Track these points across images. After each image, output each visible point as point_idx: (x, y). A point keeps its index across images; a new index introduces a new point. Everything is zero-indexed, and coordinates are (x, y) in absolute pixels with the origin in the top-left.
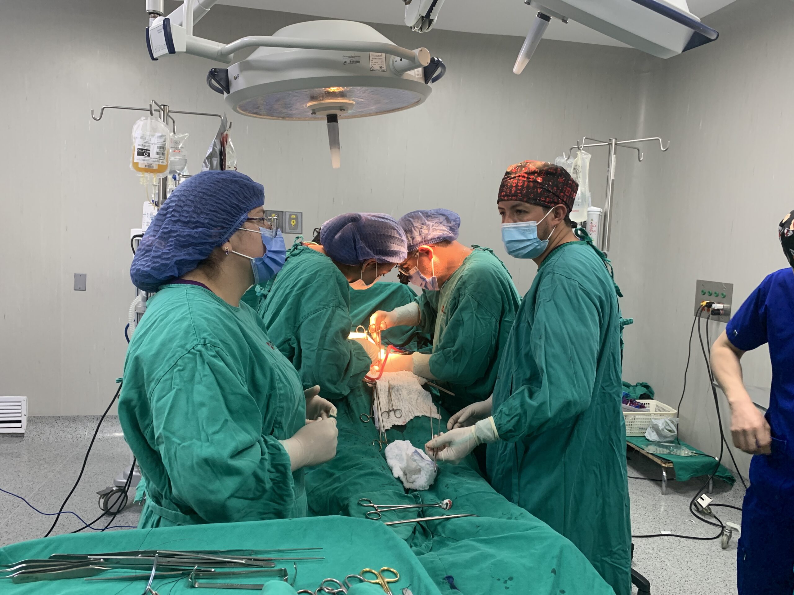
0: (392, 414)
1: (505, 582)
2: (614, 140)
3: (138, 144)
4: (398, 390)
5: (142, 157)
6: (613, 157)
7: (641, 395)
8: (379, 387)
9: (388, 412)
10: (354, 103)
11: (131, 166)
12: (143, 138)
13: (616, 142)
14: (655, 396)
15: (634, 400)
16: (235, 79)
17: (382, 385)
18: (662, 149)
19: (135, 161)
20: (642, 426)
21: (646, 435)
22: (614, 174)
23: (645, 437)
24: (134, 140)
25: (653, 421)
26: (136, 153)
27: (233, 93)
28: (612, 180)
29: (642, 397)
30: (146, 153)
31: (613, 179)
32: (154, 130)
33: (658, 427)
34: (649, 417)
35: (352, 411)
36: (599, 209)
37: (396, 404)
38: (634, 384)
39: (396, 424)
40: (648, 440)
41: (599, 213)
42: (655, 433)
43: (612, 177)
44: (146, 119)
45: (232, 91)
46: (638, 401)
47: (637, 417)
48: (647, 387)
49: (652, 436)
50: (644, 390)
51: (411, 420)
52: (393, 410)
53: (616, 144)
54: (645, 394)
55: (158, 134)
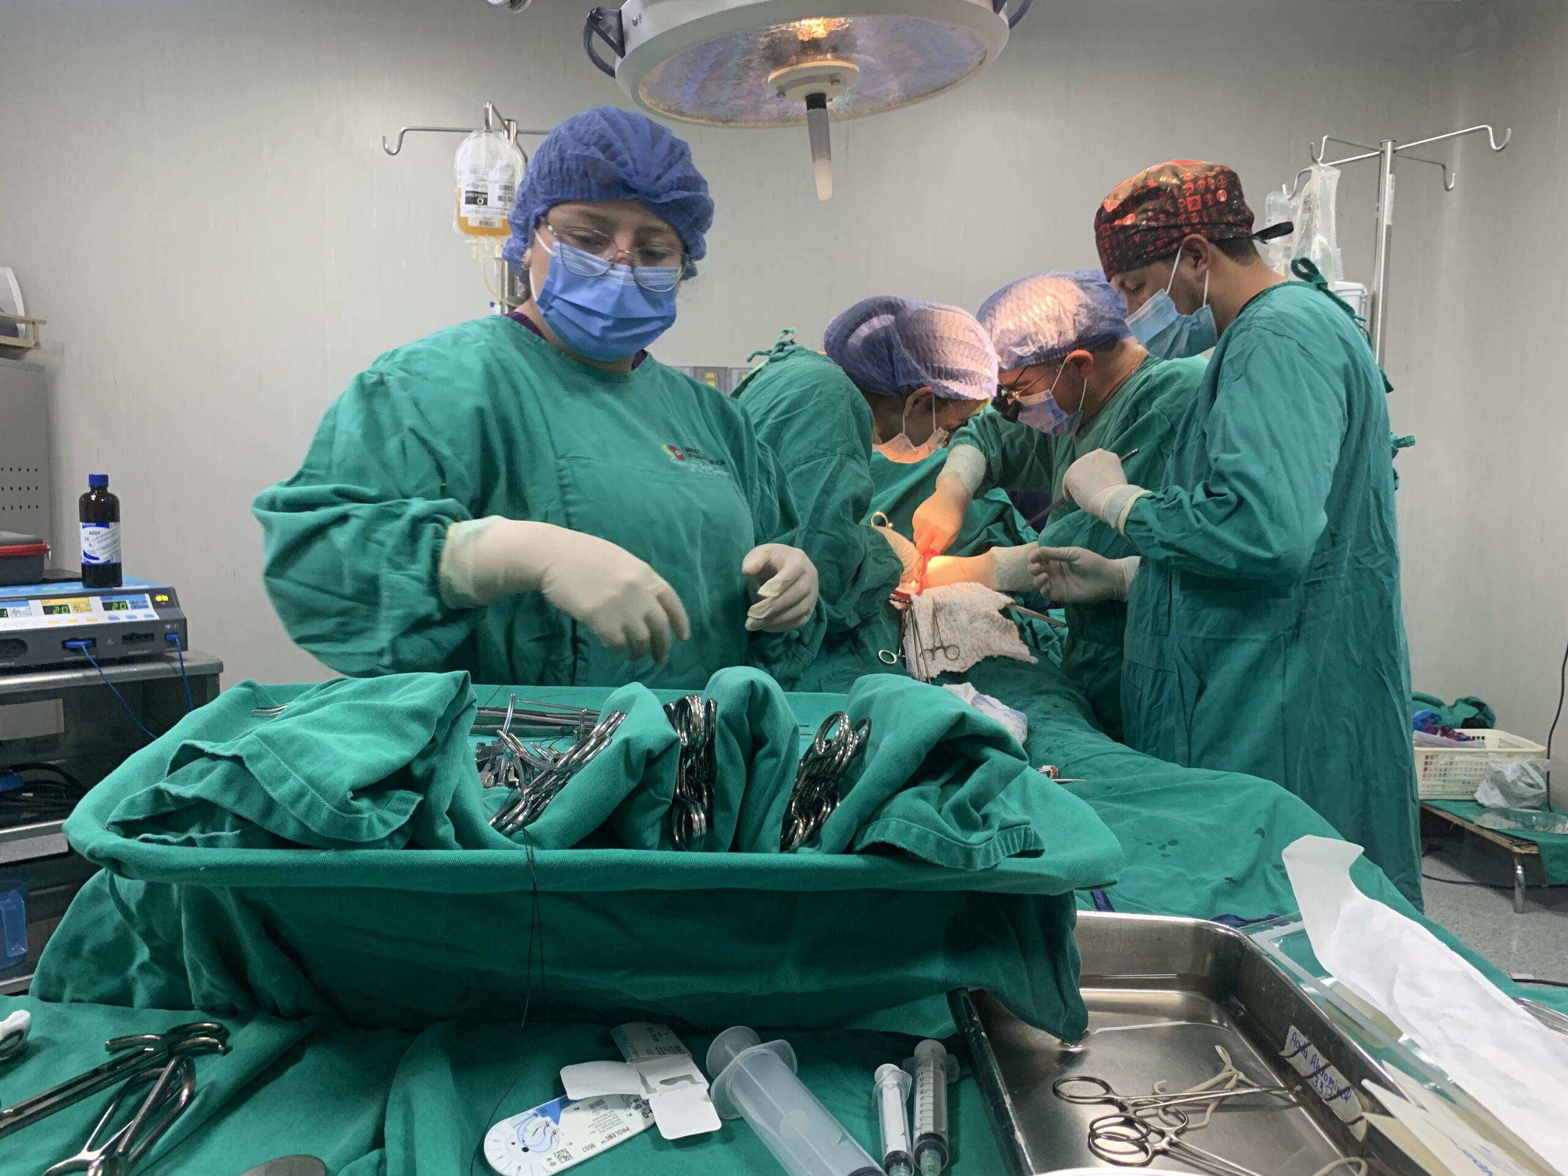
0: (940, 653)
1: (1163, 847)
2: (1390, 143)
3: (465, 184)
4: (951, 613)
5: (473, 207)
6: (1388, 178)
7: (1466, 720)
8: (916, 607)
9: (933, 651)
10: (857, 68)
11: (455, 224)
12: (474, 171)
13: (1393, 147)
14: (1498, 722)
15: (1451, 728)
16: (635, 23)
17: (922, 605)
18: (1493, 146)
19: (462, 215)
20: (1467, 778)
21: (1477, 796)
22: (1390, 214)
23: (1476, 801)
24: (458, 177)
25: (1493, 765)
26: (463, 200)
27: (632, 53)
28: (1389, 228)
29: (1468, 724)
30: (481, 198)
31: (1390, 223)
32: (494, 155)
33: (1504, 777)
34: (1484, 760)
35: (864, 646)
36: (1359, 286)
37: (947, 636)
38: (1449, 702)
39: (949, 669)
40: (1482, 806)
41: (1359, 293)
42: (1497, 792)
43: (1386, 220)
44: (479, 136)
45: (629, 49)
46: (1458, 730)
47: (1457, 758)
48: (1479, 705)
49: (1490, 797)
50: (1472, 712)
51: (978, 663)
52: (942, 647)
53: (1394, 152)
54: (1474, 718)
55: (500, 163)
